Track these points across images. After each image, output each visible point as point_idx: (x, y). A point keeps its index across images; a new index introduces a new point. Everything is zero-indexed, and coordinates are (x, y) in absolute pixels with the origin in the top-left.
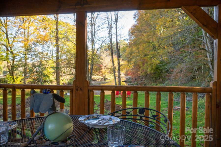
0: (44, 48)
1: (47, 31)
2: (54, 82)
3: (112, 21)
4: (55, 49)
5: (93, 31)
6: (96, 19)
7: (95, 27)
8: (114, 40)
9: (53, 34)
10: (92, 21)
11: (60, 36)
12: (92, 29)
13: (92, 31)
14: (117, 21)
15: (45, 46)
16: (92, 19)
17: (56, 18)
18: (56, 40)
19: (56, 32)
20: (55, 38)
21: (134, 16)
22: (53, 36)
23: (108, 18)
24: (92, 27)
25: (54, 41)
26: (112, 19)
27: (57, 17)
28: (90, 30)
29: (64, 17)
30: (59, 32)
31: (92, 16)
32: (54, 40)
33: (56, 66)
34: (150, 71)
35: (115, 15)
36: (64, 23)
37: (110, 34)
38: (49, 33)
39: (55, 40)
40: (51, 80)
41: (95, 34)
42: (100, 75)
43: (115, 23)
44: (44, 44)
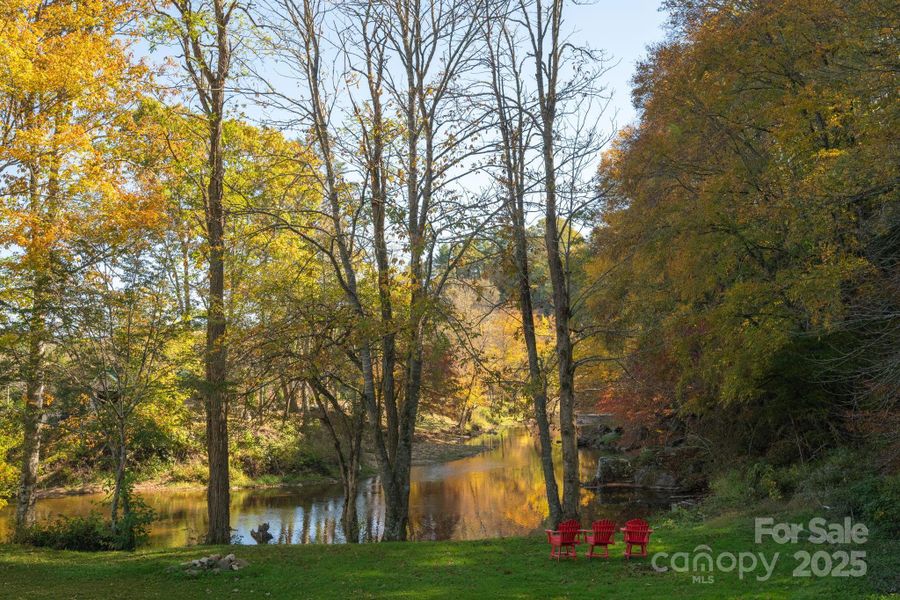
0: (137, 267)
1: (162, 178)
2: (196, 451)
3: (521, 110)
4: (202, 273)
5: (421, 167)
6: (436, 100)
7: (429, 146)
8: (534, 219)
9: (192, 191)
10: (410, 113)
11: (232, 201)
12: (413, 155)
13: (413, 171)
14: (549, 113)
15: (145, 257)
16: (411, 100)
17: (210, 96)
18: (209, 225)
19: (207, 180)
20: (201, 214)
21: (637, 86)
22: (191, 202)
23: (499, 96)
24: (413, 147)
25: (199, 228)
26: (522, 101)
27: (216, 95)
28: (401, 166)
29: (257, 94)
30: (227, 177)
31: (411, 84)
32: (194, 222)
33: (209, 375)
34: (737, 392)
35: (539, 77)
36: (249, 133)
37: (510, 184)
38: (169, 184)
39: (205, 225)
40: (177, 443)
41: (428, 186)
42: (441, 413)
43: (540, 120)
44: (142, 247)
